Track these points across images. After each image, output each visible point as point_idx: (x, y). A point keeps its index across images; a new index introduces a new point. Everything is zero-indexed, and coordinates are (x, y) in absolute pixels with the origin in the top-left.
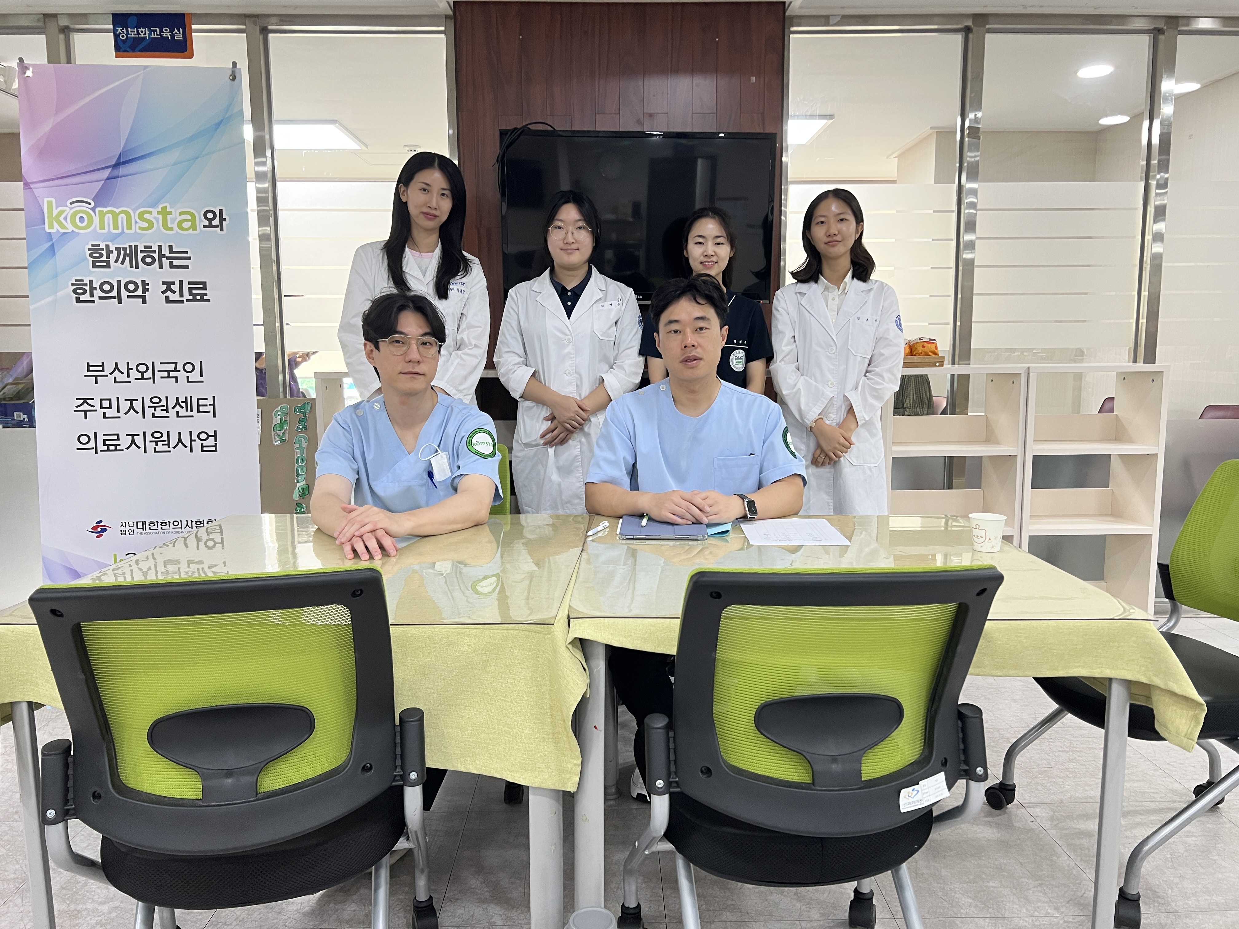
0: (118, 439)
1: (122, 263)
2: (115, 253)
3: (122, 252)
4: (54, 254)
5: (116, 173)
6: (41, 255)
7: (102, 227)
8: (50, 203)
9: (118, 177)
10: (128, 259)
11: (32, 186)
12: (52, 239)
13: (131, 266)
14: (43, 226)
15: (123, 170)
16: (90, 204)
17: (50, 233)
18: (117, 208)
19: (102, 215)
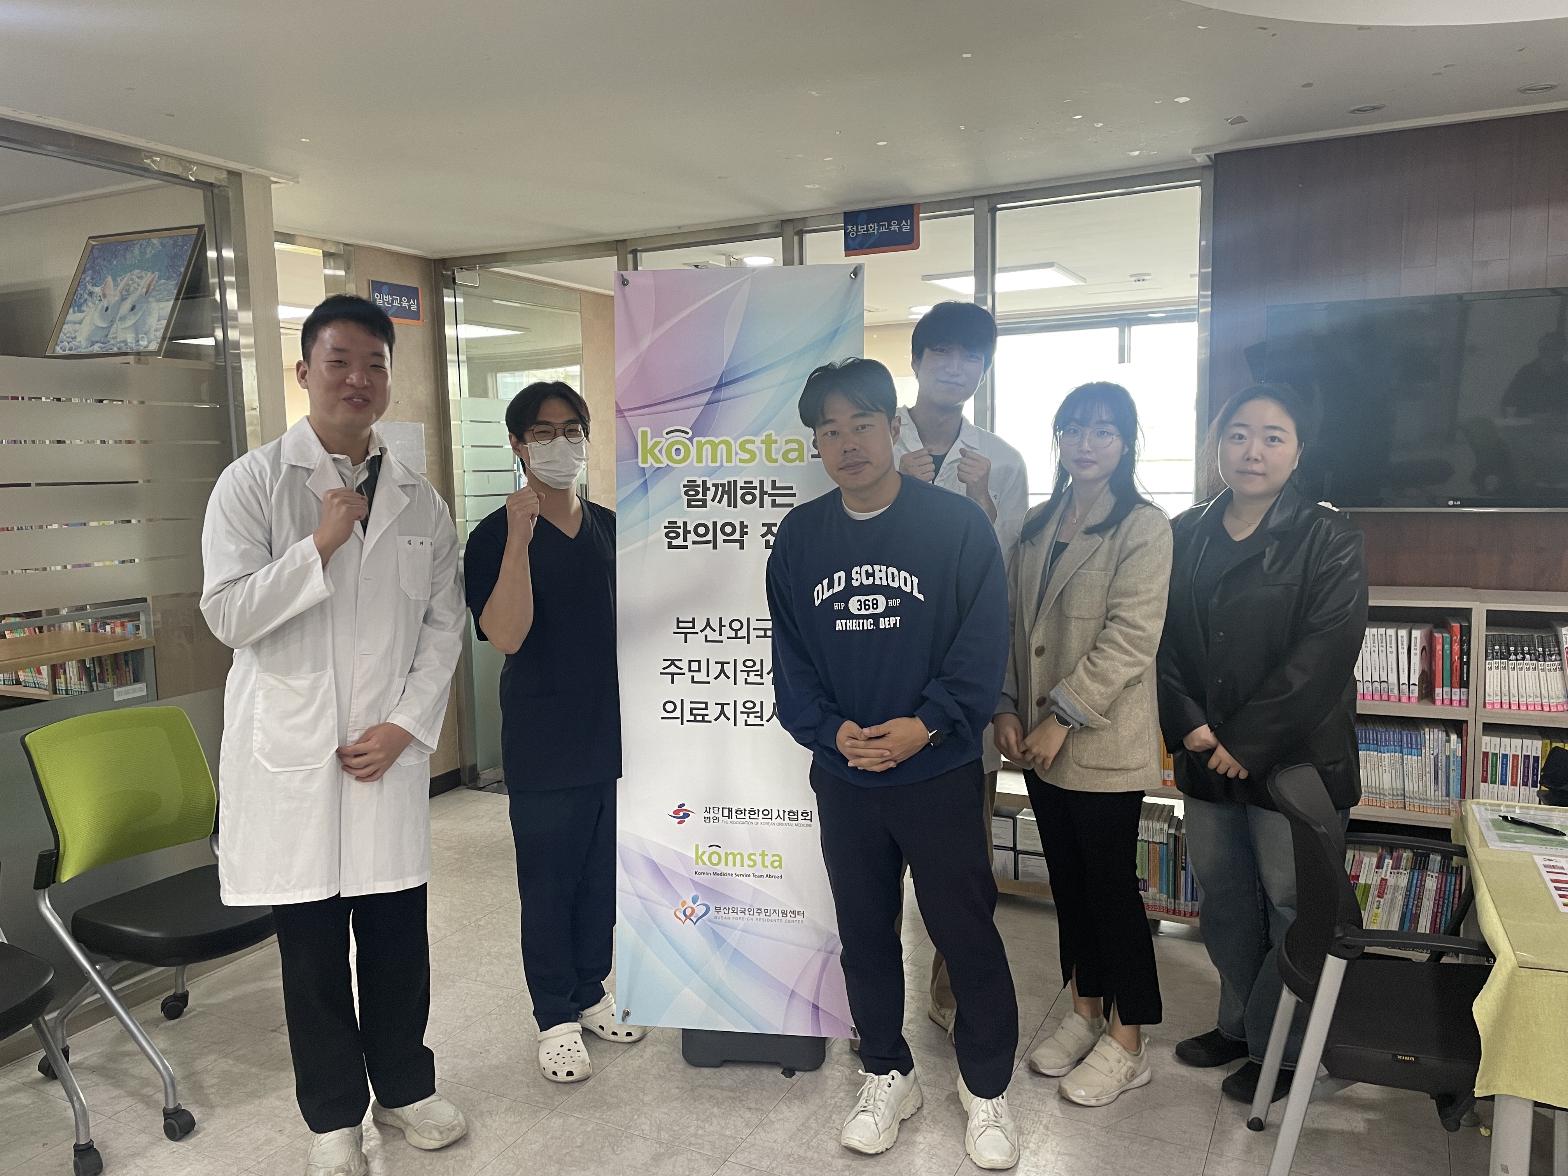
0: (706, 708)
1: (720, 502)
2: (713, 489)
3: (720, 489)
4: (647, 491)
5: (717, 396)
6: (632, 493)
7: (699, 460)
8: (644, 433)
9: (719, 401)
10: (726, 497)
11: (626, 414)
12: (645, 475)
13: (729, 505)
14: (636, 460)
15: (725, 393)
16: (687, 433)
17: (644, 468)
18: (717, 437)
19: (700, 446)
